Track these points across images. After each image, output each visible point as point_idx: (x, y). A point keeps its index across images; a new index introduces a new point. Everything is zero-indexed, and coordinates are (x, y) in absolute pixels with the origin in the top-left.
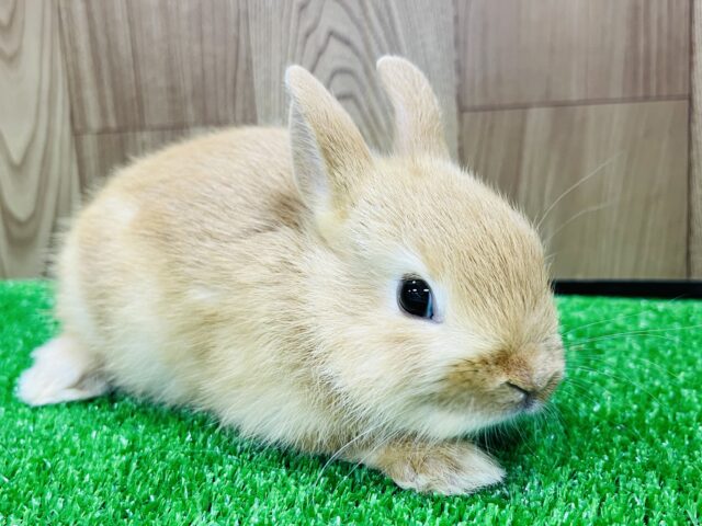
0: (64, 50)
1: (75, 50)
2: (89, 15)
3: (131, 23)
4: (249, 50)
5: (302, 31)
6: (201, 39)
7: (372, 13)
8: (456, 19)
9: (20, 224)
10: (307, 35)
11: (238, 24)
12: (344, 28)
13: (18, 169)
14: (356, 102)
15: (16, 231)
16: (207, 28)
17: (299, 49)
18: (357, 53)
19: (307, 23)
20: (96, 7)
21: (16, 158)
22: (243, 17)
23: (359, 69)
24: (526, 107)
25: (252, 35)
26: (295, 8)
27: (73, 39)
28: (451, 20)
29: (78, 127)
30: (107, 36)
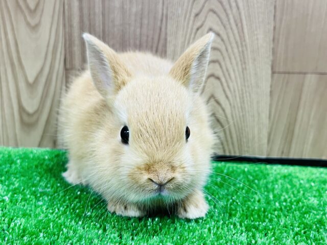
0: (64, 25)
1: (71, 26)
2: (81, 9)
3: (103, 15)
4: (166, 34)
5: (195, 28)
6: (141, 27)
7: (232, 21)
8: (275, 28)
9: (29, 115)
10: (198, 29)
11: (162, 20)
12: (217, 28)
13: (31, 86)
14: (220, 64)
15: (25, 118)
16: (145, 21)
17: (193, 36)
18: (223, 40)
19: (198, 24)
20: (85, 5)
21: (31, 80)
22: (165, 18)
23: (223, 48)
24: (305, 73)
25: (169, 27)
26: (193, 15)
27: (70, 20)
28: (272, 28)
29: (68, 66)
30: (90, 20)
